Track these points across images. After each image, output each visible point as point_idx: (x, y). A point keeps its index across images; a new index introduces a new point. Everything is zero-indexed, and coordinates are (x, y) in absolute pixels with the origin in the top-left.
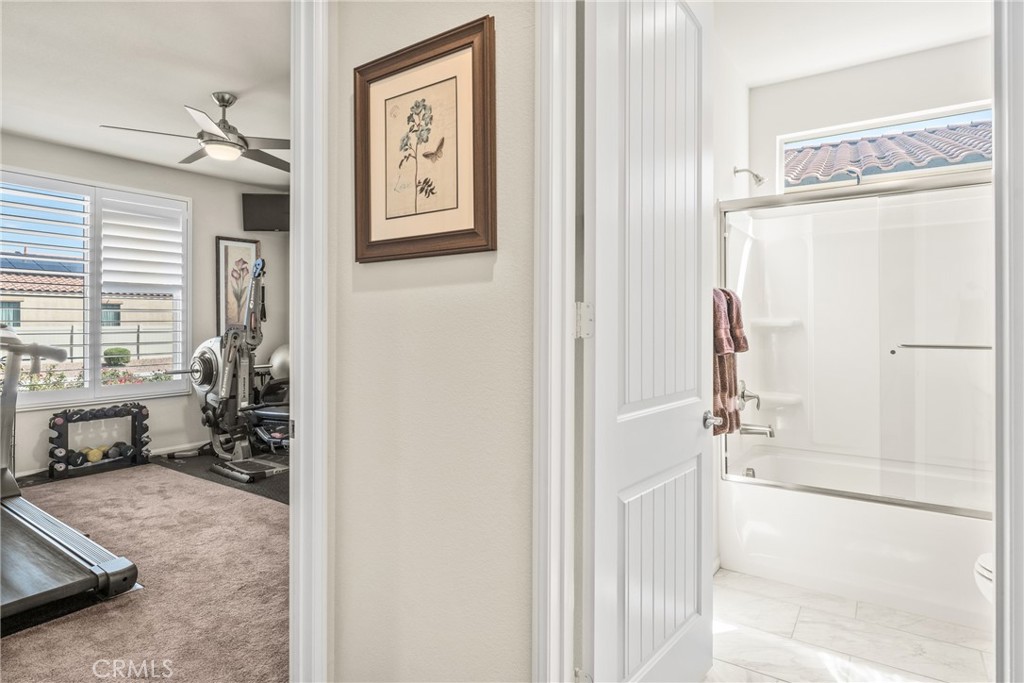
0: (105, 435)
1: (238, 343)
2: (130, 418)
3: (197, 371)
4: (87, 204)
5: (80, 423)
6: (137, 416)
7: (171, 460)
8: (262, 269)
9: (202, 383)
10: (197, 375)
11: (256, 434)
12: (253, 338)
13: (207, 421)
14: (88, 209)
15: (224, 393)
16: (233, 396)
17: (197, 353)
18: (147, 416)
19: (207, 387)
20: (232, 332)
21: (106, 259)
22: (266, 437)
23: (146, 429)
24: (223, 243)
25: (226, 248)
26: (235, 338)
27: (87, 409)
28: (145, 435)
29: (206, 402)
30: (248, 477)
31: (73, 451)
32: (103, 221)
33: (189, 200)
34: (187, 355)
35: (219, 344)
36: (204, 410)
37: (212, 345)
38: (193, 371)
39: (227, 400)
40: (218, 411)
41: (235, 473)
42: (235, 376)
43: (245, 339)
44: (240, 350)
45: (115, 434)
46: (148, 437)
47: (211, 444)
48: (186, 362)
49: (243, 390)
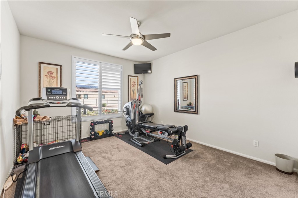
0: (103, 127)
1: (136, 104)
2: (109, 123)
3: (125, 111)
4: (99, 67)
5: (97, 125)
6: (110, 123)
7: (118, 135)
8: (142, 83)
9: (126, 115)
10: (125, 112)
11: (141, 131)
12: (139, 102)
13: (127, 125)
14: (99, 69)
15: (132, 118)
16: (135, 119)
17: (125, 106)
18: (113, 123)
19: (127, 116)
20: (134, 101)
21: (103, 82)
22: (144, 132)
23: (112, 126)
24: (129, 77)
25: (130, 78)
26: (135, 102)
27: (99, 121)
28: (112, 128)
29: (127, 120)
30: (141, 145)
31: (96, 132)
32: (102, 72)
33: (122, 66)
34: (122, 107)
35: (130, 104)
36: (127, 122)
37: (129, 104)
38: (124, 111)
39: (133, 120)
40: (131, 123)
41: (136, 143)
42: (135, 113)
43: (137, 103)
44: (136, 106)
45: (105, 127)
46: (113, 129)
47: (128, 131)
48: (121, 109)
49: (137, 117)
